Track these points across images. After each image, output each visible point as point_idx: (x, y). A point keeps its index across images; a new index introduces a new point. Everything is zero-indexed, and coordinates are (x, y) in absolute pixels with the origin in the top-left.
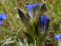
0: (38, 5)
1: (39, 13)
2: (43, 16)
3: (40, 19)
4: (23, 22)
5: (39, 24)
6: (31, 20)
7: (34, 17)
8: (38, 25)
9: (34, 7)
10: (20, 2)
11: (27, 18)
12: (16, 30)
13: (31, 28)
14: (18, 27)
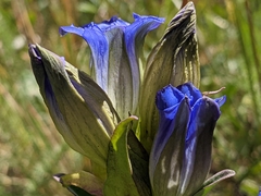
0: (148, 25)
1: (155, 69)
2: (180, 88)
3: (161, 103)
4: (64, 125)
5: (157, 136)
6: (109, 115)
7: (128, 95)
8: (152, 139)
9: (124, 35)
10: (42, 5)
11: (85, 105)
12: (26, 162)
13: (107, 161)
14: (37, 149)
